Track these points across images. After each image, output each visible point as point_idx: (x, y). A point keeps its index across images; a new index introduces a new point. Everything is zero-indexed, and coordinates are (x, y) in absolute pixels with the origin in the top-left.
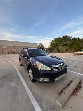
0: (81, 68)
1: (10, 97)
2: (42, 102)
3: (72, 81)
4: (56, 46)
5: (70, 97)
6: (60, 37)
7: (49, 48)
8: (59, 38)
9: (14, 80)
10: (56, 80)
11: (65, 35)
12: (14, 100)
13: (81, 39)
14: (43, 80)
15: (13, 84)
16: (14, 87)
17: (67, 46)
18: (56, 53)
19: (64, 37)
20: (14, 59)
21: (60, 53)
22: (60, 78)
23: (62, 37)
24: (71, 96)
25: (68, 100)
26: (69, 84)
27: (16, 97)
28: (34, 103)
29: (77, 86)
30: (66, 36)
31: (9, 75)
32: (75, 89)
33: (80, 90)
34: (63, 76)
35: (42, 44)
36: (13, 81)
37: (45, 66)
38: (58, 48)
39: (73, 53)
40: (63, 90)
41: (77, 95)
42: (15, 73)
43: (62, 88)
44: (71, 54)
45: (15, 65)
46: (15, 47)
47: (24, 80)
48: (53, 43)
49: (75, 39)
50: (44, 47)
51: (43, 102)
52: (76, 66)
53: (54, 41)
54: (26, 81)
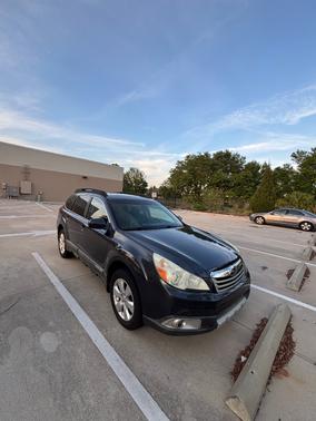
0: (281, 273)
1: (51, 400)
2: (179, 409)
3: (263, 323)
4: (190, 184)
5: (268, 384)
6: (206, 154)
7: (163, 189)
8: (201, 157)
9: (51, 323)
10: (220, 321)
11: (224, 151)
12: (69, 408)
13: (273, 168)
14: (180, 324)
15: (48, 342)
16: (58, 352)
17: (229, 188)
18: (189, 209)
19: (219, 156)
20: (24, 226)
21: (204, 210)
22: (230, 314)
23: (212, 153)
24: (270, 378)
25: (264, 395)
26: (257, 336)
27: (76, 398)
28: (153, 414)
29: (282, 344)
30: (228, 154)
31: (20, 299)
32: (278, 354)
33: (292, 354)
34: (238, 307)
35: (141, 170)
36: (43, 326)
37: (186, 274)
38: (198, 191)
39: (250, 215)
40: (243, 359)
41: (286, 374)
42: (46, 288)
43: (238, 352)
44: (242, 218)
45: (35, 255)
46: (26, 172)
47: (92, 319)
48: (181, 173)
49: (253, 167)
50: (145, 184)
51: (183, 410)
52: (264, 268)
53: (184, 167)
54: (101, 327)
